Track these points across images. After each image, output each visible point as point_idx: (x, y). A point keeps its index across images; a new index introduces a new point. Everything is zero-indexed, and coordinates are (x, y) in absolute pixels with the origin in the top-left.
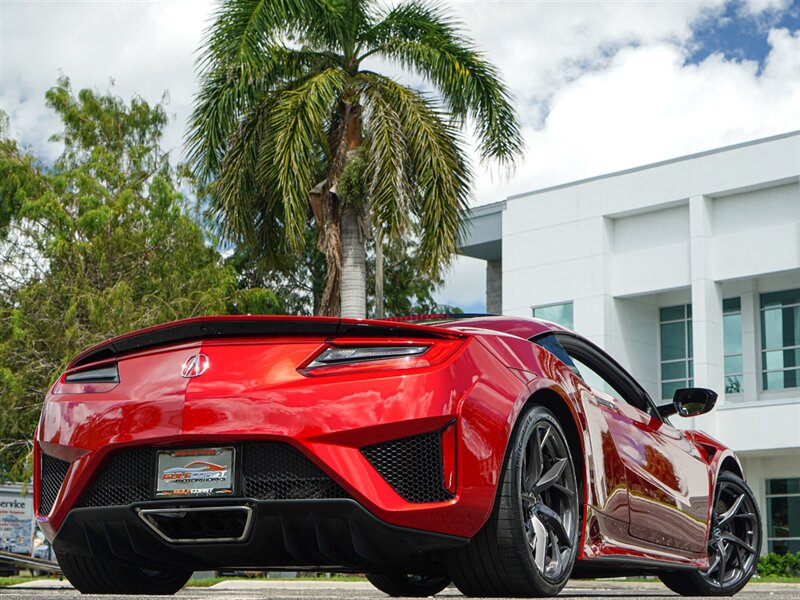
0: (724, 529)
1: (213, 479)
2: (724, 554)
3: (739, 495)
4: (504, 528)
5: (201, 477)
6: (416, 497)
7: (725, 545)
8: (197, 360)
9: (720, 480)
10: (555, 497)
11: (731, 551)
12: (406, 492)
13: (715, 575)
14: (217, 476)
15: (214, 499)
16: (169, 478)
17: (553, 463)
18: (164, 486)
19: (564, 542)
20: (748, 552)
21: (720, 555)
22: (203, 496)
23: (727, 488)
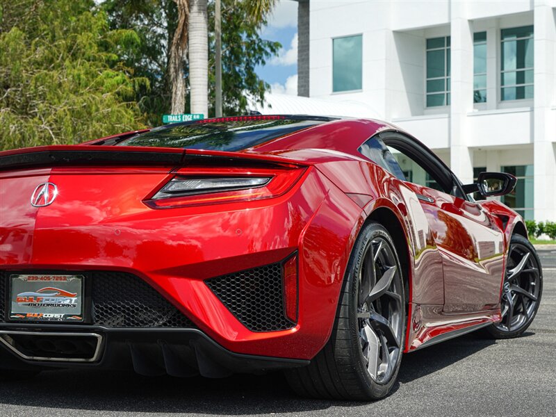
0: (512, 282)
1: (63, 305)
2: (511, 302)
3: (525, 253)
4: (342, 348)
5: (53, 302)
6: (259, 326)
7: (512, 296)
8: (45, 189)
9: (513, 242)
10: (384, 304)
11: (516, 299)
12: (249, 321)
13: (505, 321)
14: (67, 302)
15: (65, 324)
16: (22, 301)
17: (383, 271)
18: (18, 308)
19: (392, 343)
20: (531, 300)
21: (509, 304)
22: (54, 321)
23: (516, 248)
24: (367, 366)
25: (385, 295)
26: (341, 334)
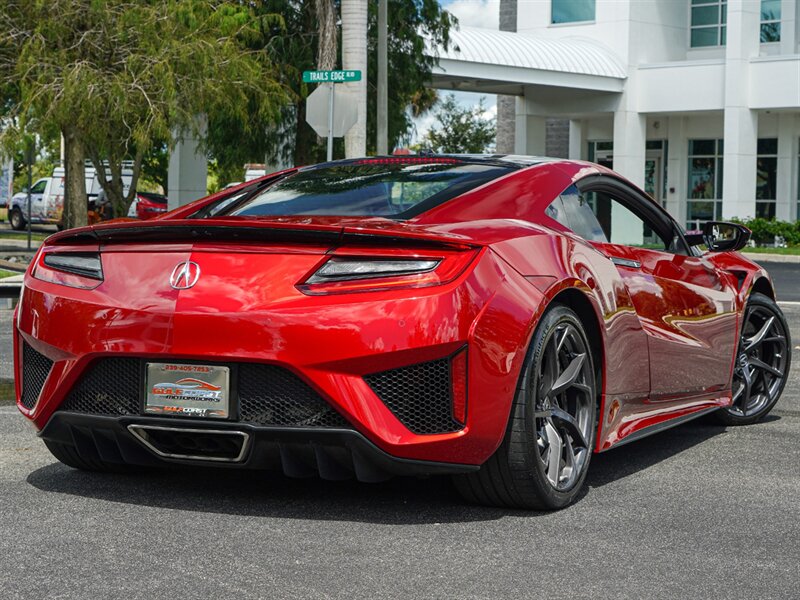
0: (750, 354)
1: (206, 399)
2: (748, 379)
3: (768, 318)
5: (194, 395)
6: (423, 428)
7: (750, 371)
8: (186, 269)
9: (751, 303)
11: (756, 375)
12: (412, 423)
13: (740, 403)
14: (210, 396)
15: (208, 421)
16: (159, 392)
18: (154, 403)
19: (579, 443)
20: (775, 376)
21: (745, 382)
22: (195, 417)
23: (757, 311)
24: (547, 471)
25: (572, 387)
26: (516, 436)
